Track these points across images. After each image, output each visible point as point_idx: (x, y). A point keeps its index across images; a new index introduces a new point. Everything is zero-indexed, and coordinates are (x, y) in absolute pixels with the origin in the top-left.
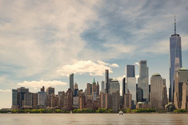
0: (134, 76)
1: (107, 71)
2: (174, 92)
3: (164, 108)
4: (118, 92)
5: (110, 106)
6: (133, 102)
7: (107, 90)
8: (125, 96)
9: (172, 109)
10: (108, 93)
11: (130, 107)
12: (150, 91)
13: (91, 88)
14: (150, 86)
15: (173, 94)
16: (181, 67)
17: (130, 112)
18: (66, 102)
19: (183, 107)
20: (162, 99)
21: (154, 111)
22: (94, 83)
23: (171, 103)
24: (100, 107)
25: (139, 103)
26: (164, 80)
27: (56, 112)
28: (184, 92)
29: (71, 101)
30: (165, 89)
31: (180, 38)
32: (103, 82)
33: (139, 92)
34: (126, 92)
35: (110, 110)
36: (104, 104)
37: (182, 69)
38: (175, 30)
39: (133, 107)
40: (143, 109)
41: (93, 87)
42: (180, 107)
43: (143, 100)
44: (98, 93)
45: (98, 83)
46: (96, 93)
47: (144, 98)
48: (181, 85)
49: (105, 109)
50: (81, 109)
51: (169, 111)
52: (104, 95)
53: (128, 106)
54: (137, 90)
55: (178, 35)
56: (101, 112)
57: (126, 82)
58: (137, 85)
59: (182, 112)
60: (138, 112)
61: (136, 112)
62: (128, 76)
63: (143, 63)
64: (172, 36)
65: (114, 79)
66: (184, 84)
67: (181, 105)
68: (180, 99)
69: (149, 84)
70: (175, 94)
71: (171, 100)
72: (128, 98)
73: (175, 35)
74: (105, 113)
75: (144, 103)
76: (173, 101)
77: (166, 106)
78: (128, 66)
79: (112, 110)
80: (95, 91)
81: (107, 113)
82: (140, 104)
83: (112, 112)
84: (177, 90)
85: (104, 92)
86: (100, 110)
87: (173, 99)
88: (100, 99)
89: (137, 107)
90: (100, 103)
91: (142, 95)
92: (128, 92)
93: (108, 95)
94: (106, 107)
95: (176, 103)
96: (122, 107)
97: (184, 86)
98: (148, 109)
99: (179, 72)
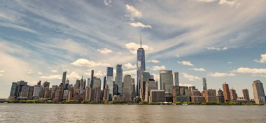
0: (112, 75)
1: (93, 71)
2: (140, 88)
4: (100, 87)
6: (110, 95)
7: (92, 85)
8: (105, 90)
9: (138, 101)
10: (92, 87)
12: (123, 87)
14: (123, 83)
15: (139, 90)
16: (145, 70)
17: (107, 103)
18: (57, 94)
19: (146, 100)
20: (131, 93)
21: (125, 103)
22: (82, 80)
23: (137, 97)
24: (85, 99)
25: (115, 96)
26: (134, 79)
27: (48, 103)
28: (146, 88)
29: (61, 93)
30: (134, 85)
32: (89, 79)
33: (116, 87)
34: (106, 88)
35: (92, 102)
36: (88, 97)
37: (145, 72)
38: (141, 45)
39: (110, 99)
40: (117, 101)
41: (80, 83)
42: (144, 100)
43: (118, 94)
44: (84, 88)
46: (82, 87)
47: (119, 92)
48: (144, 83)
49: (88, 100)
50: (69, 101)
51: (136, 103)
52: (89, 89)
53: (106, 98)
55: (143, 49)
56: (85, 103)
57: (106, 79)
58: (114, 82)
59: (145, 103)
60: (113, 103)
62: (108, 75)
63: (119, 66)
64: (139, 49)
65: (97, 77)
67: (144, 98)
68: (144, 94)
69: (123, 81)
72: (106, 92)
73: (141, 48)
74: (88, 103)
75: (118, 96)
77: (134, 99)
78: (108, 68)
81: (90, 103)
84: (142, 87)
85: (89, 87)
86: (84, 101)
87: (139, 94)
88: (85, 92)
89: (113, 99)
90: (85, 95)
91: (118, 90)
94: (90, 99)
95: (141, 97)
96: (101, 99)
97: (147, 84)
98: (121, 101)
99: (143, 73)
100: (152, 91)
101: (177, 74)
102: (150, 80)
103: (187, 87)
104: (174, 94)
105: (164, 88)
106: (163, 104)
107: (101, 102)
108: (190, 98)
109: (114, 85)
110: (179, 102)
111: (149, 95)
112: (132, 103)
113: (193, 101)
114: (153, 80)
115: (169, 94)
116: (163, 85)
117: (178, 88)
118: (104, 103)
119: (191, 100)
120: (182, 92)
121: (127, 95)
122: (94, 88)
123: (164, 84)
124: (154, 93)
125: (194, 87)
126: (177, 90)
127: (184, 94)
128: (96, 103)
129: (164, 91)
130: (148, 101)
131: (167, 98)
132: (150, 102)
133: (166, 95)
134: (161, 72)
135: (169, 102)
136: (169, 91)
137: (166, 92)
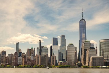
0: (57, 45)
1: (40, 41)
2: (81, 55)
3: (75, 65)
4: (47, 54)
5: (42, 64)
6: (56, 61)
7: (40, 53)
8: (52, 57)
9: (80, 66)
11: (55, 64)
12: (67, 54)
13: (30, 52)
14: (67, 51)
15: (81, 56)
16: (86, 40)
17: (55, 67)
18: (13, 61)
19: (87, 65)
20: (74, 59)
21: (69, 67)
22: (32, 49)
23: (80, 62)
24: (36, 64)
25: (60, 62)
26: (76, 48)
27: (7, 67)
28: (87, 55)
29: (17, 60)
30: (76, 53)
31: (86, 22)
32: (38, 48)
33: (61, 55)
34: (52, 55)
35: (42, 66)
36: (38, 62)
37: (86, 41)
38: (83, 17)
39: (57, 64)
40: (62, 65)
41: (31, 51)
42: (85, 65)
43: (63, 60)
44: (34, 55)
45: (34, 49)
46: (33, 55)
47: (63, 58)
48: (85, 51)
49: (39, 65)
50: (23, 65)
51: (78, 67)
52: (38, 56)
53: (53, 64)
54: (59, 53)
55: (85, 20)
57: (52, 48)
58: (59, 50)
59: (86, 67)
60: (60, 67)
61: (58, 68)
62: (54, 44)
63: (63, 37)
64: (81, 20)
65: (45, 46)
66: (88, 50)
67: (86, 63)
68: (85, 60)
69: (67, 50)
71: (80, 60)
72: (53, 58)
73: (83, 20)
74: (39, 68)
75: (63, 62)
76: (81, 61)
77: (77, 64)
78: (54, 38)
80: (32, 54)
81: (40, 68)
83: (43, 67)
84: (83, 54)
86: (36, 66)
87: (81, 60)
88: (35, 59)
89: (59, 64)
90: (36, 61)
91: (62, 57)
92: (54, 54)
93: (41, 56)
94: (40, 64)
96: (49, 64)
97: (88, 52)
98: (65, 66)
99: (85, 43)
100: (92, 57)
102: (91, 48)
105: (103, 55)
106: (102, 68)
111: (89, 60)
112: (75, 67)
114: (94, 48)
115: (107, 59)
118: (52, 67)
121: (70, 61)
123: (103, 51)
124: (94, 59)
129: (103, 57)
130: (89, 65)
131: (105, 63)
132: (90, 66)
133: (104, 61)
134: (101, 41)
135: (107, 66)
136: (107, 57)
137: (104, 58)
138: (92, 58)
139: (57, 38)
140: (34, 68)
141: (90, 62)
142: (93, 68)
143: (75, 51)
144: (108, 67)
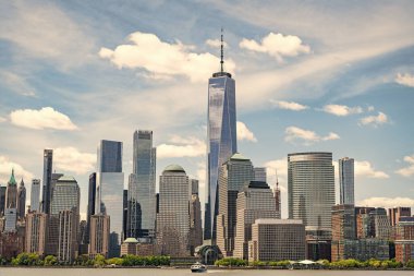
0: (119, 169)
2: (216, 213)
3: (192, 254)
4: (76, 210)
5: (50, 248)
6: (113, 237)
7: (46, 203)
8: (93, 220)
9: (211, 258)
10: (47, 211)
11: (105, 251)
12: (158, 212)
13: (3, 198)
14: (158, 195)
15: (215, 220)
16: (235, 151)
17: (105, 265)
19: (238, 254)
20: (185, 231)
21: (167, 263)
22: (12, 185)
23: (208, 243)
24: (24, 250)
25: (129, 240)
26: (195, 184)
28: (240, 214)
30: (197, 204)
31: (233, 82)
32: (36, 183)
33: (132, 211)
34: (97, 211)
35: (50, 258)
36: (35, 243)
37: (235, 156)
38: (222, 62)
39: (114, 251)
40: (137, 257)
42: (230, 253)
43: (140, 233)
44: (21, 212)
45: (22, 184)
46: (14, 210)
47: (143, 228)
48: (232, 196)
49: (35, 255)
52: (36, 217)
53: (99, 248)
55: (230, 76)
56: (25, 264)
58: (126, 192)
59: (235, 265)
60: (126, 265)
61: (119, 266)
62: (105, 169)
63: (143, 137)
64: (214, 75)
65: (67, 175)
66: (241, 194)
67: (233, 248)
68: (231, 233)
69: (157, 191)
70: (219, 218)
72: (100, 227)
73: (222, 74)
75: (143, 240)
76: (215, 237)
77: (197, 250)
78: (106, 144)
79: (54, 259)
80: (13, 206)
81: (42, 265)
82: (131, 244)
83: (54, 265)
84: (223, 209)
85: (39, 209)
86: (23, 258)
87: (215, 233)
88: (24, 228)
89: (124, 251)
90: (24, 238)
91: (139, 219)
92: (103, 210)
94: (41, 252)
95: (221, 243)
96: (82, 250)
97: (241, 201)
98: (150, 258)
99: (229, 163)
100: (258, 222)
101: (347, 165)
102: (253, 185)
103: (381, 211)
104: (336, 232)
105: (303, 215)
106: (297, 267)
107: (81, 259)
108: (392, 245)
109: (126, 203)
110: (351, 261)
111: (248, 236)
113: (400, 258)
114: (264, 186)
115: (320, 233)
116: (300, 204)
117: (351, 214)
118: (91, 265)
119: (392, 255)
120: (363, 228)
121: (171, 235)
122: (54, 212)
123: (302, 198)
124: (267, 231)
125: (405, 211)
126: (346, 218)
127: (371, 233)
128: (62, 265)
129: (300, 222)
130: (246, 257)
131: (310, 245)
132: (251, 260)
133: (308, 238)
134: (293, 159)
135: (317, 259)
136: (319, 224)
137: (308, 228)
138: (260, 225)
139: (119, 144)
140: (13, 265)
141: (250, 243)
142: (262, 267)
143: (193, 198)
144: (321, 262)
